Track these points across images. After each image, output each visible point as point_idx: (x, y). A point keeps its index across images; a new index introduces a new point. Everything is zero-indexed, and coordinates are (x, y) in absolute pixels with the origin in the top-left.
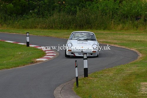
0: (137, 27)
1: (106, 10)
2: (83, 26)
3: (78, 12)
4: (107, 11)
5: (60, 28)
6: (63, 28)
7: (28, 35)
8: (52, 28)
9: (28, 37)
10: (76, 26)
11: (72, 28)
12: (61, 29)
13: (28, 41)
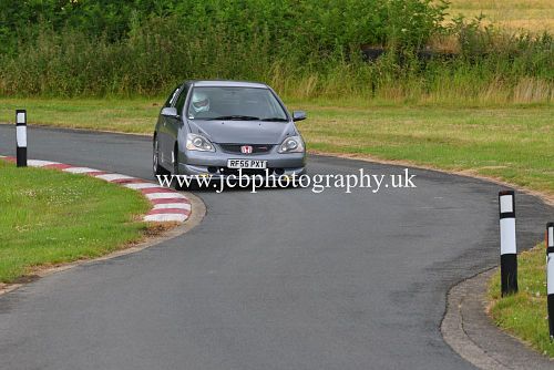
0: (373, 87)
1: (245, 21)
2: (159, 84)
3: (133, 31)
4: (250, 25)
5: (70, 92)
6: (82, 91)
7: (21, 118)
8: (36, 91)
9: (24, 127)
10: (133, 85)
11: (116, 90)
12: (71, 96)
13: (22, 143)
